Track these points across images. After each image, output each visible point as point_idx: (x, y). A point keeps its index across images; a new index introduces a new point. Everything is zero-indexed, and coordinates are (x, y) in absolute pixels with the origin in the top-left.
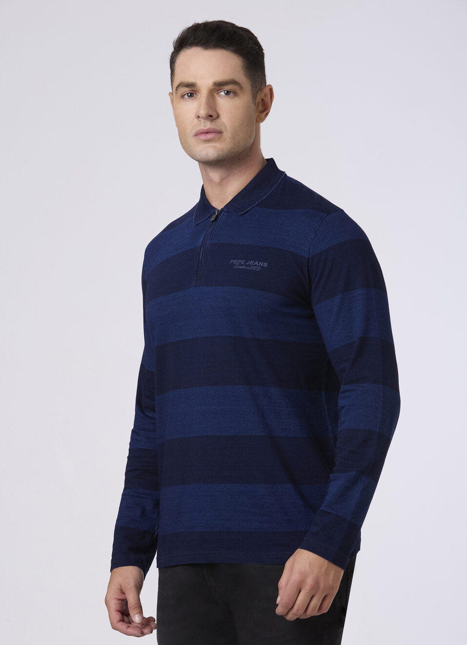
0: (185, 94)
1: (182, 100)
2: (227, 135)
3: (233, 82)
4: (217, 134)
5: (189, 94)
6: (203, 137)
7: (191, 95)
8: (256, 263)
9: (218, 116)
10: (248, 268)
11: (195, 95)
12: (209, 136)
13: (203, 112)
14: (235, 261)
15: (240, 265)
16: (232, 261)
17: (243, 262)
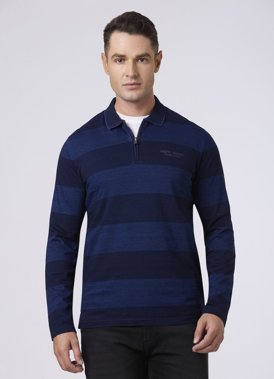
0: (117, 60)
1: (115, 63)
2: (143, 85)
3: (147, 55)
4: (138, 85)
5: (120, 60)
6: (129, 87)
7: (120, 61)
9: (139, 75)
10: (174, 156)
11: (123, 61)
12: (133, 86)
13: (131, 73)
14: (164, 151)
15: (168, 154)
16: (161, 151)
17: (169, 152)
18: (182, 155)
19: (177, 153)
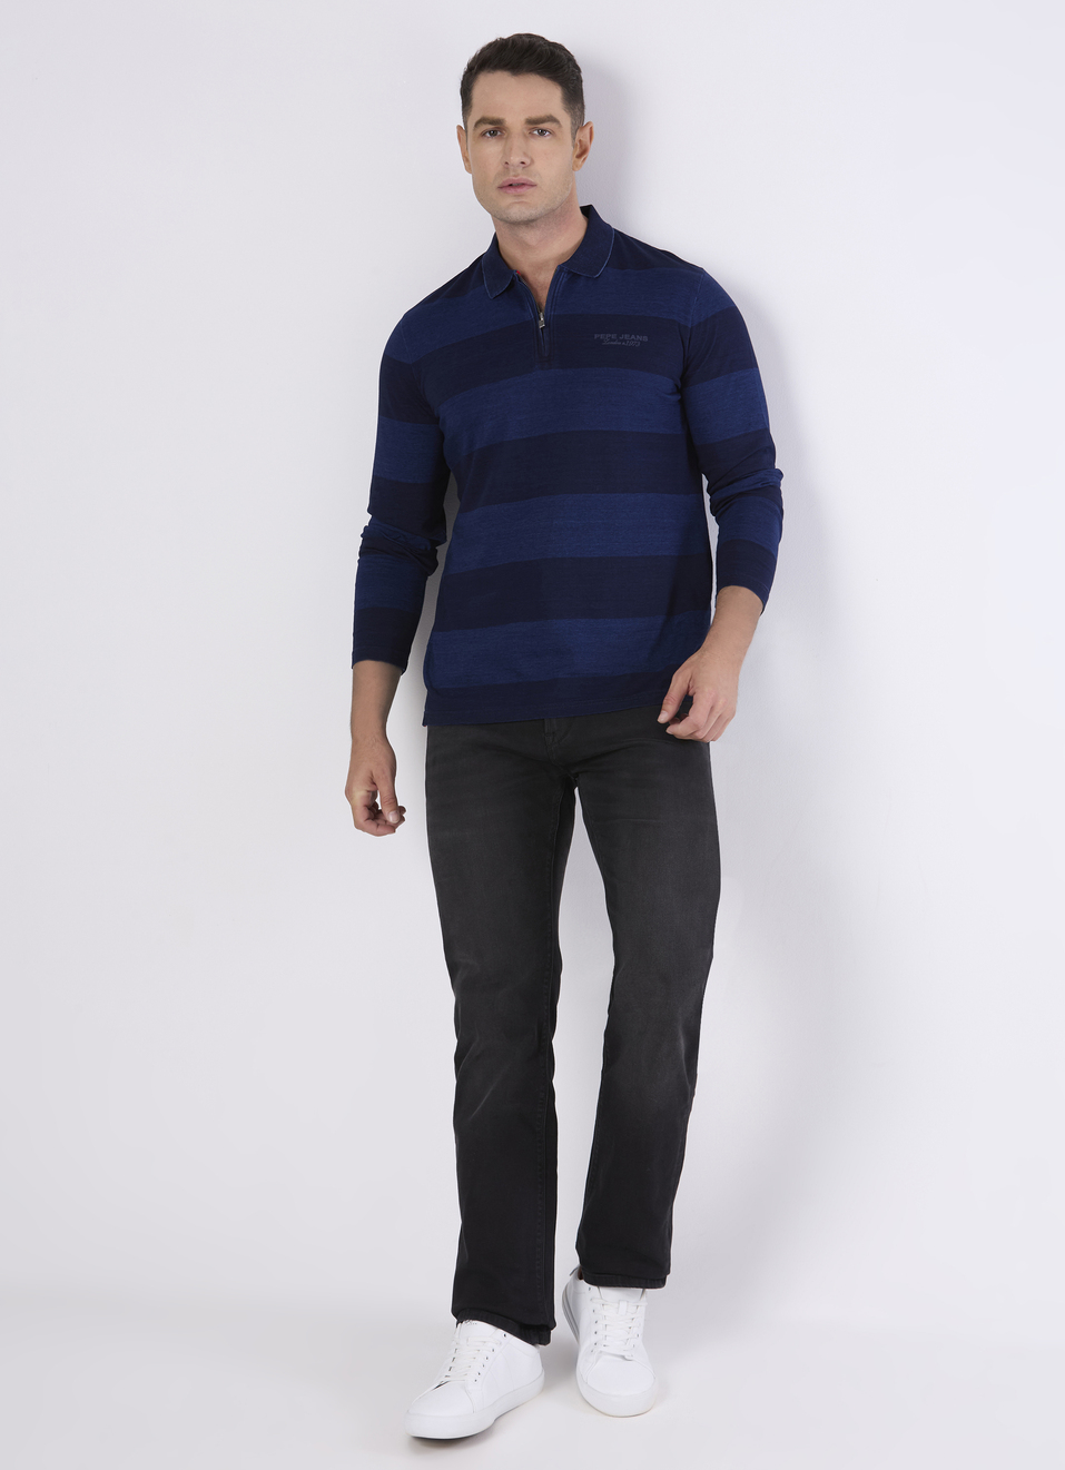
0: (487, 133)
1: (480, 139)
3: (552, 119)
4: (531, 187)
5: (491, 132)
6: (512, 190)
8: (633, 337)
9: (532, 163)
10: (624, 343)
11: (499, 134)
12: (520, 189)
13: (513, 158)
14: (602, 336)
15: (611, 340)
16: (596, 336)
17: (614, 336)
18: (645, 339)
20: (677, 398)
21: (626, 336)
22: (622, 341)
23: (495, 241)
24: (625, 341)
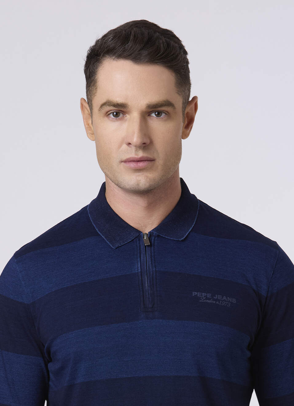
0: (111, 113)
1: (106, 119)
2: (160, 162)
3: (168, 104)
4: (149, 162)
5: (115, 113)
6: (133, 165)
7: (117, 115)
8: (225, 298)
9: (151, 142)
10: (217, 303)
11: (121, 115)
12: (141, 164)
13: (136, 139)
14: (199, 294)
15: (207, 299)
16: (194, 293)
17: (209, 295)
18: (234, 301)
19: (225, 297)
20: (248, 354)
21: (219, 297)
22: (216, 300)
23: (103, 188)
24: (219, 301)
